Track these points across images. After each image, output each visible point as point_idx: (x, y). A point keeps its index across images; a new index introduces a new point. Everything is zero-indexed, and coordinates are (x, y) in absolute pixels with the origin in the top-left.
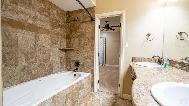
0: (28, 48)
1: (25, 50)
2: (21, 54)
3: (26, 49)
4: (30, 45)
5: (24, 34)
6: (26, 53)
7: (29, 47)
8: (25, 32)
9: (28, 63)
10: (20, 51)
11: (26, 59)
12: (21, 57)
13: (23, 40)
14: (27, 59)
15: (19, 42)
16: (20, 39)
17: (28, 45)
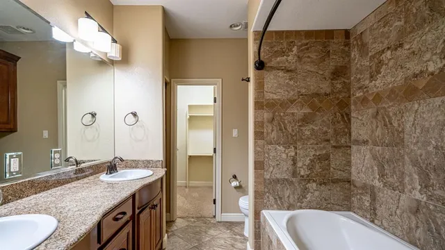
0: (428, 153)
1: (421, 156)
2: (411, 167)
3: (424, 154)
4: (433, 142)
5: (416, 111)
6: (424, 166)
7: (430, 148)
8: (419, 104)
9: (430, 197)
10: (408, 159)
11: (423, 185)
12: (410, 175)
13: (415, 128)
14: (426, 186)
15: (405, 136)
16: (408, 126)
17: (430, 143)
